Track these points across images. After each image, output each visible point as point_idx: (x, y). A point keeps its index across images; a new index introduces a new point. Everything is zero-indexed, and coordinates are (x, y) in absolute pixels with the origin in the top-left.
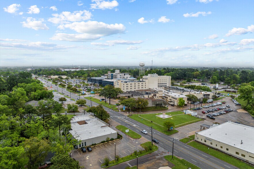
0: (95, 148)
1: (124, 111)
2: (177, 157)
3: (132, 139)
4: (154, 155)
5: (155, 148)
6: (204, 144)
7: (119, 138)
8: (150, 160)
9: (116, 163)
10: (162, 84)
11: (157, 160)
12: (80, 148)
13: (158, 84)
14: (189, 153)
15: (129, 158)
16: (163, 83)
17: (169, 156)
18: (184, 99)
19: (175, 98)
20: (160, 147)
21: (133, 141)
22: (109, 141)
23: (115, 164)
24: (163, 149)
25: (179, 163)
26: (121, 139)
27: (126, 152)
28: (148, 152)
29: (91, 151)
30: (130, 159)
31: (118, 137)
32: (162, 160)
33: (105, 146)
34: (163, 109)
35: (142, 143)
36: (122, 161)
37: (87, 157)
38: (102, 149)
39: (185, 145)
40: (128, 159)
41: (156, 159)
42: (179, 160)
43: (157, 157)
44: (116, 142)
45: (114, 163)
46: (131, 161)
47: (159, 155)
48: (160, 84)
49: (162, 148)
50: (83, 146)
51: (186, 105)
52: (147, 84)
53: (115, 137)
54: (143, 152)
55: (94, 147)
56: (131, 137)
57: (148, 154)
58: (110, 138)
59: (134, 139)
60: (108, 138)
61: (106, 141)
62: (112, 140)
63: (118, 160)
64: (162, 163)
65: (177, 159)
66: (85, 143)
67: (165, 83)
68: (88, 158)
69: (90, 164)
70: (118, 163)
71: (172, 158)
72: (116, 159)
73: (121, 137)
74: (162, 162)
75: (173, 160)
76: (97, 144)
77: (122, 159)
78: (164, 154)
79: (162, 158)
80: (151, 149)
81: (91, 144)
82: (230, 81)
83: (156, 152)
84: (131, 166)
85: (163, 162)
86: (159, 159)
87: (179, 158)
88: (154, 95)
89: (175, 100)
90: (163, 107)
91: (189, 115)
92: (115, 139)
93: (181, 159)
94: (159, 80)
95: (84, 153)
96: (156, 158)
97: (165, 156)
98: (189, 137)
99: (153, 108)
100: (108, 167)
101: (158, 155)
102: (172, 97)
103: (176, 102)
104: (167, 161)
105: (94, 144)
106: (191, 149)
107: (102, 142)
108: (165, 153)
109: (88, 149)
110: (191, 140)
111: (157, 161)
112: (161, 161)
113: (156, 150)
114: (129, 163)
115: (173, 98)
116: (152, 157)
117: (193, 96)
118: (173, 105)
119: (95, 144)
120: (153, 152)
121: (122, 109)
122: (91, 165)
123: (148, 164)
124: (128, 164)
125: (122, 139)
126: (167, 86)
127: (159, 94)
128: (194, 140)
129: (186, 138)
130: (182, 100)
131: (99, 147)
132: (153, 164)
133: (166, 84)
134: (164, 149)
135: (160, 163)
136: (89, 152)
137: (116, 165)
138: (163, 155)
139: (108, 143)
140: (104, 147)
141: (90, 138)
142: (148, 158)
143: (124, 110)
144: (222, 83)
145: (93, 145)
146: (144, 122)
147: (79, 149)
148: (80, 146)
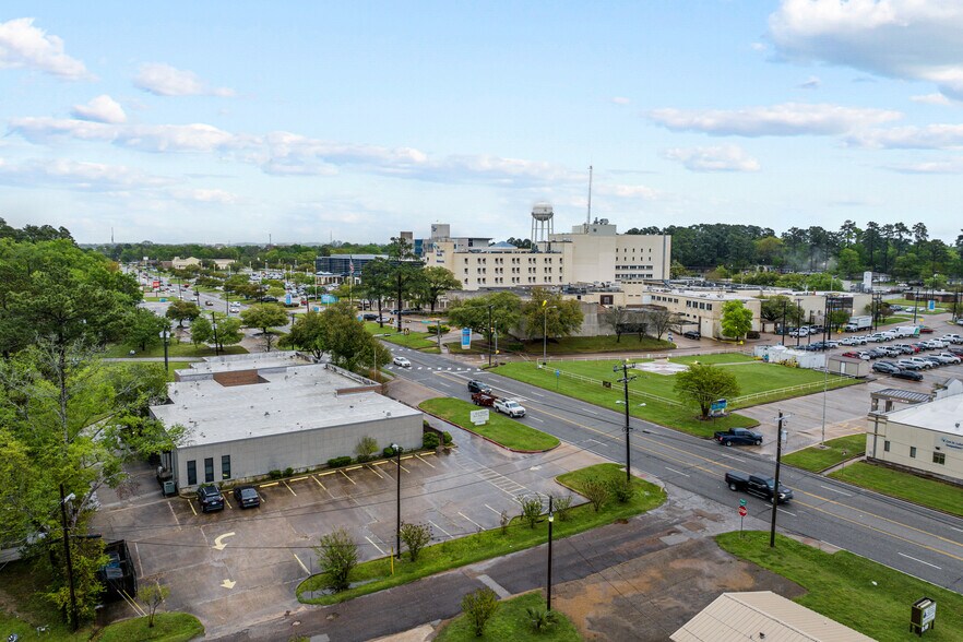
0: (282, 494)
1: (465, 353)
2: (799, 539)
3: (509, 454)
4: (649, 531)
5: (647, 494)
6: (929, 476)
7: (431, 448)
8: (631, 556)
9: (405, 576)
10: (633, 267)
11: (674, 557)
12: (194, 489)
13: (617, 267)
14: (861, 518)
15: (491, 545)
16: (637, 263)
17: (744, 533)
18: (745, 307)
19: (702, 306)
20: (674, 489)
21: (514, 459)
22: (375, 459)
23: (395, 580)
24: (697, 498)
25: (824, 576)
26: (447, 452)
27: (471, 515)
28: (608, 515)
29: (255, 505)
30: (495, 551)
31: (426, 439)
32: (708, 557)
33: (347, 482)
34: (654, 347)
35: (563, 472)
36: (444, 561)
37: (218, 541)
38: (325, 496)
39: (820, 479)
40: (483, 553)
41: (664, 552)
42: (820, 558)
43: (671, 540)
44: (412, 464)
45: (386, 574)
46: (500, 565)
47: (679, 527)
48: (625, 267)
49: (689, 494)
50: (210, 477)
51: (754, 336)
52: (567, 265)
53: (413, 439)
54: (574, 513)
55: (281, 485)
56: (502, 445)
57: (607, 522)
58: (382, 445)
59: (520, 455)
60: (368, 444)
61: (354, 457)
62: (391, 454)
63: (414, 555)
64: (710, 577)
65: (800, 549)
66: (226, 461)
67: (646, 263)
68: (223, 541)
69: (223, 574)
70: (418, 572)
71: (772, 544)
72: (405, 548)
73: (446, 440)
74: (707, 570)
75: (781, 556)
76: (298, 475)
77: (445, 549)
78: (708, 523)
79: (701, 544)
80: (623, 500)
81: (262, 470)
82: (917, 266)
83: (658, 513)
84: (504, 595)
85: (716, 567)
86: (687, 552)
87: (813, 544)
88: (602, 297)
89: (702, 312)
90: (651, 338)
91: (784, 364)
92: (412, 452)
93: (830, 548)
94: (621, 251)
95: (205, 518)
96: (667, 546)
97: (720, 536)
98: (827, 444)
99: (602, 343)
100: (343, 601)
101: (678, 532)
102: (688, 303)
103: (710, 323)
104: (745, 565)
105: (282, 469)
106: (862, 498)
107: (332, 465)
108: (715, 519)
109: (237, 496)
110: (844, 459)
111: (678, 565)
112: (704, 566)
113: (652, 502)
114: (490, 573)
115: (695, 305)
116: (640, 540)
117: (782, 302)
118: (695, 337)
119: (289, 473)
120: (639, 512)
121: (458, 345)
122: (228, 584)
123: (616, 578)
124: (485, 579)
125: (452, 455)
126: (654, 278)
127: (627, 294)
128: (864, 458)
129: (812, 450)
130: (738, 311)
131: (309, 485)
132: (653, 579)
133: (650, 267)
134: (705, 497)
135: (699, 573)
136: (240, 514)
137: (399, 584)
138: (702, 528)
139: (365, 468)
140: (339, 486)
141: (256, 434)
142: (613, 543)
143: (466, 347)
144: (881, 280)
145: (274, 476)
146: (565, 387)
147: (189, 494)
148: (192, 480)
